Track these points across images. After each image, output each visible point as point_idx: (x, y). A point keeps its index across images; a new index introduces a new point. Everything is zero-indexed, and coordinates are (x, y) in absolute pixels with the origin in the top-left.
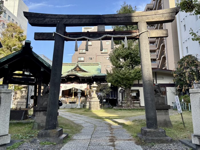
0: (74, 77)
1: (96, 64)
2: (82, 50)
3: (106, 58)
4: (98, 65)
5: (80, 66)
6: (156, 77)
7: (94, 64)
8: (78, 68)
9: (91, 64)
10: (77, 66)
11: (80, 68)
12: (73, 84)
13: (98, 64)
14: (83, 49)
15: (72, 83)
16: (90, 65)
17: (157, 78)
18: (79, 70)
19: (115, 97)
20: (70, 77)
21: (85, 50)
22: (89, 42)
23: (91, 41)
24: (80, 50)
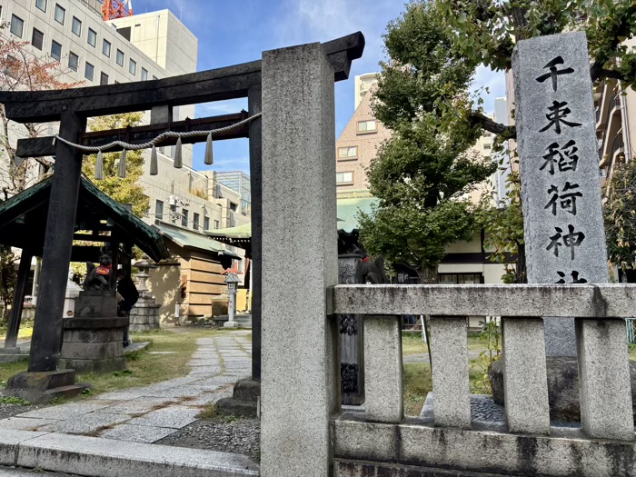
2: (345, 151)
7: (362, 194)
14: (349, 148)
16: (349, 195)
21: (355, 149)
22: (368, 123)
23: (374, 120)
24: (340, 150)
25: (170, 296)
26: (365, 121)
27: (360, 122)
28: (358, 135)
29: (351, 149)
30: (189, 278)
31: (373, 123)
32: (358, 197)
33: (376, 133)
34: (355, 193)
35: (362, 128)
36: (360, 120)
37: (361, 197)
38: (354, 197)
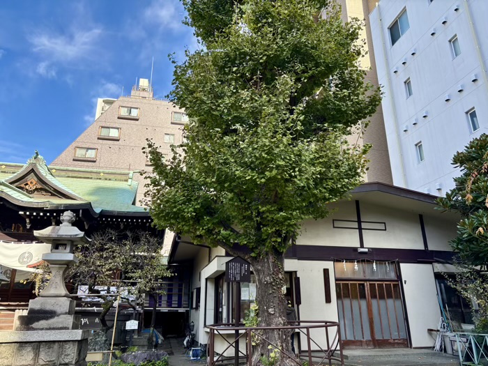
1: (119, 177)
2: (83, 151)
4: (126, 181)
5: (43, 172)
6: (359, 222)
7: (111, 177)
8: (32, 178)
9: (100, 173)
10: (32, 171)
11: (41, 180)
13: (124, 177)
14: (88, 149)
16: (94, 176)
17: (363, 225)
18: (39, 186)
19: (180, 306)
21: (93, 151)
22: (111, 129)
23: (118, 128)
24: (78, 149)
26: (109, 128)
27: (102, 127)
28: (98, 139)
29: (90, 151)
31: (116, 130)
32: (106, 179)
33: (118, 140)
34: (102, 174)
35: (104, 133)
36: (104, 125)
37: (110, 180)
38: (100, 179)
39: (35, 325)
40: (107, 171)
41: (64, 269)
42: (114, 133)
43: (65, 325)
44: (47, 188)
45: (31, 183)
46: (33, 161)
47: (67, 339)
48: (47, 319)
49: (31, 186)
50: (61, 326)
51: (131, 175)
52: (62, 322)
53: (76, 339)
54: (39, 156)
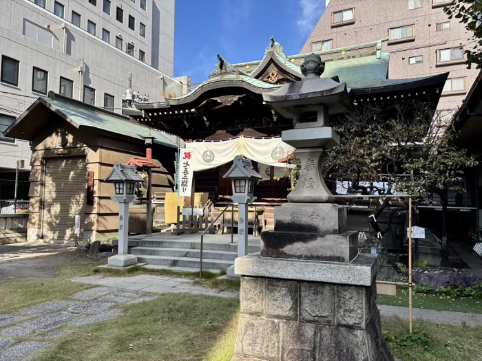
0: (236, 98)
1: (364, 51)
2: (319, 45)
3: (407, 59)
4: (374, 54)
7: (355, 53)
8: (273, 70)
9: (341, 52)
10: (272, 61)
11: (282, 70)
12: (241, 139)
13: (370, 50)
14: (323, 41)
15: (235, 134)
16: (335, 56)
18: (280, 77)
20: (219, 100)
21: (329, 42)
22: (344, 13)
23: (351, 9)
24: (313, 45)
25: (78, 202)
26: (341, 11)
27: (334, 13)
28: (332, 27)
29: (325, 44)
30: (96, 177)
31: (350, 12)
32: (349, 58)
33: (353, 23)
34: (343, 53)
35: (337, 19)
36: (335, 10)
37: (353, 57)
38: (342, 59)
39: (288, 249)
40: (349, 47)
41: (319, 154)
42: (348, 16)
43: (337, 254)
44: (288, 77)
45: (273, 74)
46: (270, 49)
47: (344, 281)
48: (305, 239)
49: (273, 77)
50: (329, 254)
51: (379, 45)
52: (330, 248)
53: (361, 283)
54: (276, 43)
